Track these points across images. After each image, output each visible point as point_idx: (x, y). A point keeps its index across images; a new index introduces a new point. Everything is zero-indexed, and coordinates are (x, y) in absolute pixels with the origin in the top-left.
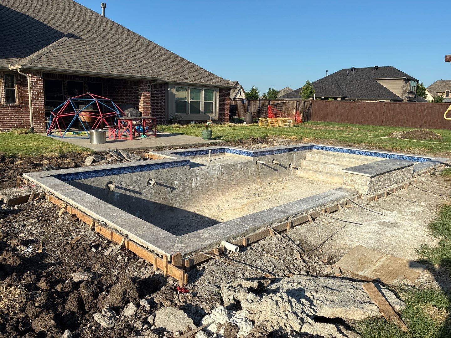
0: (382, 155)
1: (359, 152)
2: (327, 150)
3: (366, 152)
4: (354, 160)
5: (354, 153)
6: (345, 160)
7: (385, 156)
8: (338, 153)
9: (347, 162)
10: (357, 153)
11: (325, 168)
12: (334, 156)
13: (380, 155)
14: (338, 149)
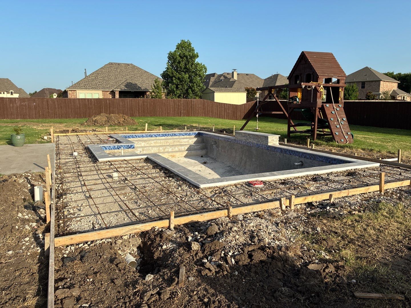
0: (170, 135)
1: (155, 135)
2: (130, 138)
3: (159, 134)
4: (159, 141)
5: (152, 136)
6: (153, 142)
7: (172, 135)
8: (139, 138)
9: (155, 143)
10: (153, 136)
12: (145, 141)
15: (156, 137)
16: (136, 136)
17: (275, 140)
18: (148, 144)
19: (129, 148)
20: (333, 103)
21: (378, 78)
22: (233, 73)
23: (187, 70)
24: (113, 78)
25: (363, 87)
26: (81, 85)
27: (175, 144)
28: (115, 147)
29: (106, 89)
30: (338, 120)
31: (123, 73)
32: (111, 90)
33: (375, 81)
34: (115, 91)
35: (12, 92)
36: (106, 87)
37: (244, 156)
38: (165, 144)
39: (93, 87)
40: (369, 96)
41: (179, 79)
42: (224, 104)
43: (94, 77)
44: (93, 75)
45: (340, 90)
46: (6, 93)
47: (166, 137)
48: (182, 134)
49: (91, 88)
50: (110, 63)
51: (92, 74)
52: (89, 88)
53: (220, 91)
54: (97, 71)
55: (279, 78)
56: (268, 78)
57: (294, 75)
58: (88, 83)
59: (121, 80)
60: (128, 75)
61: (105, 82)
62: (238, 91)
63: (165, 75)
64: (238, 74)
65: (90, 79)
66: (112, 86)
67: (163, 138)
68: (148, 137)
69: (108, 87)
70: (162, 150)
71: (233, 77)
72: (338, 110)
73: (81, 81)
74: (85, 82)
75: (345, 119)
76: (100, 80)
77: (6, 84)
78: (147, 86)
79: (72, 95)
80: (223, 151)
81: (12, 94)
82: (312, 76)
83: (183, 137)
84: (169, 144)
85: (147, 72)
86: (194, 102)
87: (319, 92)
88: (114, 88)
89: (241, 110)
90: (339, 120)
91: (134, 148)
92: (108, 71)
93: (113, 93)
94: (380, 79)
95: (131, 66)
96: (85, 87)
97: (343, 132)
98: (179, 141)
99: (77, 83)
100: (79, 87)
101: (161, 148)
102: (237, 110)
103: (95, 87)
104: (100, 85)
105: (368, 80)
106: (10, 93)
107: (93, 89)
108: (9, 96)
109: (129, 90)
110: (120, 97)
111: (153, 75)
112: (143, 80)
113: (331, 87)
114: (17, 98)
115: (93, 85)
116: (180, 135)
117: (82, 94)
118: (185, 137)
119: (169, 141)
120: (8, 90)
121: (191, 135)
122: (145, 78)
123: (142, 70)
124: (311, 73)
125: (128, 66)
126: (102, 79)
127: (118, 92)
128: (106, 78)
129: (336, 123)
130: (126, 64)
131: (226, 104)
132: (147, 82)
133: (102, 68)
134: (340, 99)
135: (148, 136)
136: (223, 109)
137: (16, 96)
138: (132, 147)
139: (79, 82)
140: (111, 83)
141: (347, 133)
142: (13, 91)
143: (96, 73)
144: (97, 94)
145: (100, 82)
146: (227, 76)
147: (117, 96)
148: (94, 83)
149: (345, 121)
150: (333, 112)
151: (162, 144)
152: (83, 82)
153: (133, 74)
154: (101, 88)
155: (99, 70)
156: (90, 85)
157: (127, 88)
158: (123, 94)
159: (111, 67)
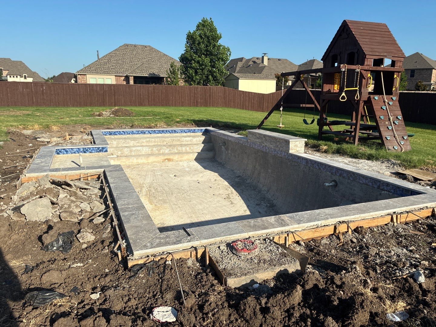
0: (169, 131)
1: (149, 132)
2: (116, 135)
3: (155, 131)
4: (153, 140)
5: (144, 133)
6: (145, 141)
7: (171, 132)
8: (128, 135)
9: (147, 142)
10: (147, 132)
11: (131, 151)
12: (134, 139)
13: (167, 132)
14: (128, 132)
15: (151, 134)
16: (125, 133)
17: (299, 145)
18: (138, 143)
19: (100, 151)
20: (384, 95)
21: (430, 65)
22: (263, 57)
23: (208, 53)
24: (128, 61)
25: (412, 76)
26: (92, 69)
27: (175, 143)
28: (80, 150)
29: (119, 74)
30: (389, 119)
31: (139, 56)
32: (125, 75)
33: (427, 69)
34: (130, 76)
35: (25, 76)
36: (120, 71)
37: (257, 165)
38: (161, 144)
39: (105, 72)
40: (419, 86)
41: (198, 62)
42: (249, 93)
43: (106, 61)
44: (105, 57)
45: (395, 76)
46: (19, 77)
47: (163, 135)
48: (184, 131)
49: (102, 72)
50: (125, 44)
52: (101, 72)
53: (246, 78)
54: (110, 53)
55: (315, 63)
56: (303, 64)
57: (331, 54)
58: (99, 67)
59: (136, 64)
60: (144, 58)
61: (119, 66)
62: (266, 78)
63: (183, 59)
64: (268, 59)
65: (102, 62)
66: (127, 70)
67: (160, 135)
68: (139, 134)
69: (122, 71)
70: (156, 151)
71: (263, 62)
72: (391, 104)
73: (92, 64)
74: (96, 66)
75: (400, 117)
76: (114, 63)
77: (19, 67)
78: (165, 71)
79: (82, 80)
80: (233, 154)
81: (25, 78)
82: (356, 55)
83: (185, 134)
84: (167, 143)
85: (167, 55)
86: (213, 89)
87: (365, 79)
88: (128, 73)
89: (268, 100)
90: (391, 118)
91: (106, 151)
92: (123, 54)
93: (127, 78)
94: (432, 66)
95: (148, 48)
96: (96, 71)
97: (396, 136)
98: (179, 140)
99: (88, 66)
100: (89, 70)
101: (154, 149)
102: (263, 100)
103: (107, 72)
104: (113, 69)
105: (418, 67)
106: (24, 76)
107: (105, 73)
108: (22, 80)
109: (145, 75)
110: (135, 82)
111: (173, 59)
112: (161, 64)
113: (383, 72)
114: (31, 83)
115: (105, 69)
116: (181, 132)
117: (92, 79)
118: (189, 134)
119: (167, 139)
120: (21, 73)
121: (196, 132)
122: (164, 62)
123: (161, 53)
124: (355, 51)
125: (145, 48)
127: (133, 77)
128: (120, 62)
129: (387, 123)
130: (143, 46)
131: (251, 93)
132: (166, 67)
133: (116, 50)
134: (394, 89)
135: (140, 132)
136: (247, 98)
137: (30, 80)
138: (104, 150)
139: (89, 65)
140: (125, 67)
141: (403, 137)
142: (27, 75)
143: (110, 56)
144: (110, 80)
145: (113, 66)
146: (257, 61)
147: (132, 82)
148: (106, 67)
149: (401, 120)
150: (384, 108)
151: (156, 144)
152: (94, 66)
153: (150, 57)
154: (114, 72)
155: (113, 52)
156: (101, 69)
157: (143, 72)
158: (137, 80)
159: (126, 49)
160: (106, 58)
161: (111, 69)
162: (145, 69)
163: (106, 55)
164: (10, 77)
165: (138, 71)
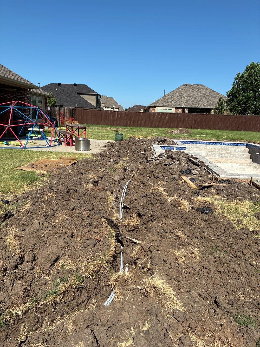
0: (220, 144)
3: (210, 142)
5: (203, 143)
10: (205, 143)
13: (218, 144)
15: (207, 144)
16: (191, 143)
19: (182, 149)
24: (185, 96)
26: (160, 102)
29: (178, 106)
31: (194, 93)
32: (182, 107)
34: (186, 107)
35: (114, 108)
36: (179, 104)
39: (168, 104)
46: (110, 108)
47: (215, 145)
48: (230, 144)
50: (184, 84)
51: (169, 93)
52: (165, 104)
54: (173, 91)
59: (191, 99)
60: (198, 94)
61: (178, 100)
63: (230, 94)
65: (167, 97)
66: (184, 103)
67: (213, 145)
68: (200, 144)
69: (180, 104)
70: (210, 155)
73: (160, 99)
74: (163, 100)
76: (175, 98)
77: (111, 101)
78: (213, 104)
79: (153, 110)
83: (231, 146)
85: (215, 92)
86: (253, 118)
88: (185, 105)
91: (185, 150)
92: (182, 91)
93: (183, 109)
95: (201, 86)
96: (162, 104)
98: (226, 149)
99: (157, 101)
100: (158, 103)
103: (170, 104)
104: (174, 102)
108: (112, 110)
109: (197, 107)
110: (189, 112)
111: (220, 94)
112: (210, 98)
114: (117, 112)
115: (169, 103)
116: (228, 144)
117: (159, 110)
118: (233, 146)
119: (218, 148)
120: (111, 106)
121: (239, 145)
122: (212, 97)
123: (211, 89)
125: (199, 87)
126: (176, 97)
127: (188, 108)
128: (179, 97)
130: (198, 85)
132: (214, 100)
133: (178, 89)
140: (183, 101)
143: (173, 93)
144: (171, 110)
145: (174, 100)
147: (186, 111)
148: (169, 101)
151: (210, 151)
152: (162, 100)
153: (202, 93)
154: (175, 105)
155: (175, 90)
156: (166, 102)
157: (195, 105)
158: (191, 110)
159: (185, 88)
160: (170, 95)
161: (173, 102)
162: (198, 102)
163: (170, 93)
164: (105, 108)
165: (192, 104)
